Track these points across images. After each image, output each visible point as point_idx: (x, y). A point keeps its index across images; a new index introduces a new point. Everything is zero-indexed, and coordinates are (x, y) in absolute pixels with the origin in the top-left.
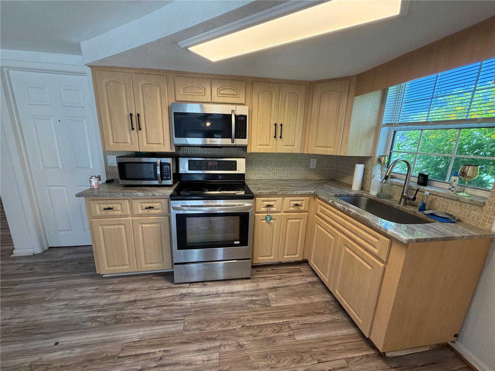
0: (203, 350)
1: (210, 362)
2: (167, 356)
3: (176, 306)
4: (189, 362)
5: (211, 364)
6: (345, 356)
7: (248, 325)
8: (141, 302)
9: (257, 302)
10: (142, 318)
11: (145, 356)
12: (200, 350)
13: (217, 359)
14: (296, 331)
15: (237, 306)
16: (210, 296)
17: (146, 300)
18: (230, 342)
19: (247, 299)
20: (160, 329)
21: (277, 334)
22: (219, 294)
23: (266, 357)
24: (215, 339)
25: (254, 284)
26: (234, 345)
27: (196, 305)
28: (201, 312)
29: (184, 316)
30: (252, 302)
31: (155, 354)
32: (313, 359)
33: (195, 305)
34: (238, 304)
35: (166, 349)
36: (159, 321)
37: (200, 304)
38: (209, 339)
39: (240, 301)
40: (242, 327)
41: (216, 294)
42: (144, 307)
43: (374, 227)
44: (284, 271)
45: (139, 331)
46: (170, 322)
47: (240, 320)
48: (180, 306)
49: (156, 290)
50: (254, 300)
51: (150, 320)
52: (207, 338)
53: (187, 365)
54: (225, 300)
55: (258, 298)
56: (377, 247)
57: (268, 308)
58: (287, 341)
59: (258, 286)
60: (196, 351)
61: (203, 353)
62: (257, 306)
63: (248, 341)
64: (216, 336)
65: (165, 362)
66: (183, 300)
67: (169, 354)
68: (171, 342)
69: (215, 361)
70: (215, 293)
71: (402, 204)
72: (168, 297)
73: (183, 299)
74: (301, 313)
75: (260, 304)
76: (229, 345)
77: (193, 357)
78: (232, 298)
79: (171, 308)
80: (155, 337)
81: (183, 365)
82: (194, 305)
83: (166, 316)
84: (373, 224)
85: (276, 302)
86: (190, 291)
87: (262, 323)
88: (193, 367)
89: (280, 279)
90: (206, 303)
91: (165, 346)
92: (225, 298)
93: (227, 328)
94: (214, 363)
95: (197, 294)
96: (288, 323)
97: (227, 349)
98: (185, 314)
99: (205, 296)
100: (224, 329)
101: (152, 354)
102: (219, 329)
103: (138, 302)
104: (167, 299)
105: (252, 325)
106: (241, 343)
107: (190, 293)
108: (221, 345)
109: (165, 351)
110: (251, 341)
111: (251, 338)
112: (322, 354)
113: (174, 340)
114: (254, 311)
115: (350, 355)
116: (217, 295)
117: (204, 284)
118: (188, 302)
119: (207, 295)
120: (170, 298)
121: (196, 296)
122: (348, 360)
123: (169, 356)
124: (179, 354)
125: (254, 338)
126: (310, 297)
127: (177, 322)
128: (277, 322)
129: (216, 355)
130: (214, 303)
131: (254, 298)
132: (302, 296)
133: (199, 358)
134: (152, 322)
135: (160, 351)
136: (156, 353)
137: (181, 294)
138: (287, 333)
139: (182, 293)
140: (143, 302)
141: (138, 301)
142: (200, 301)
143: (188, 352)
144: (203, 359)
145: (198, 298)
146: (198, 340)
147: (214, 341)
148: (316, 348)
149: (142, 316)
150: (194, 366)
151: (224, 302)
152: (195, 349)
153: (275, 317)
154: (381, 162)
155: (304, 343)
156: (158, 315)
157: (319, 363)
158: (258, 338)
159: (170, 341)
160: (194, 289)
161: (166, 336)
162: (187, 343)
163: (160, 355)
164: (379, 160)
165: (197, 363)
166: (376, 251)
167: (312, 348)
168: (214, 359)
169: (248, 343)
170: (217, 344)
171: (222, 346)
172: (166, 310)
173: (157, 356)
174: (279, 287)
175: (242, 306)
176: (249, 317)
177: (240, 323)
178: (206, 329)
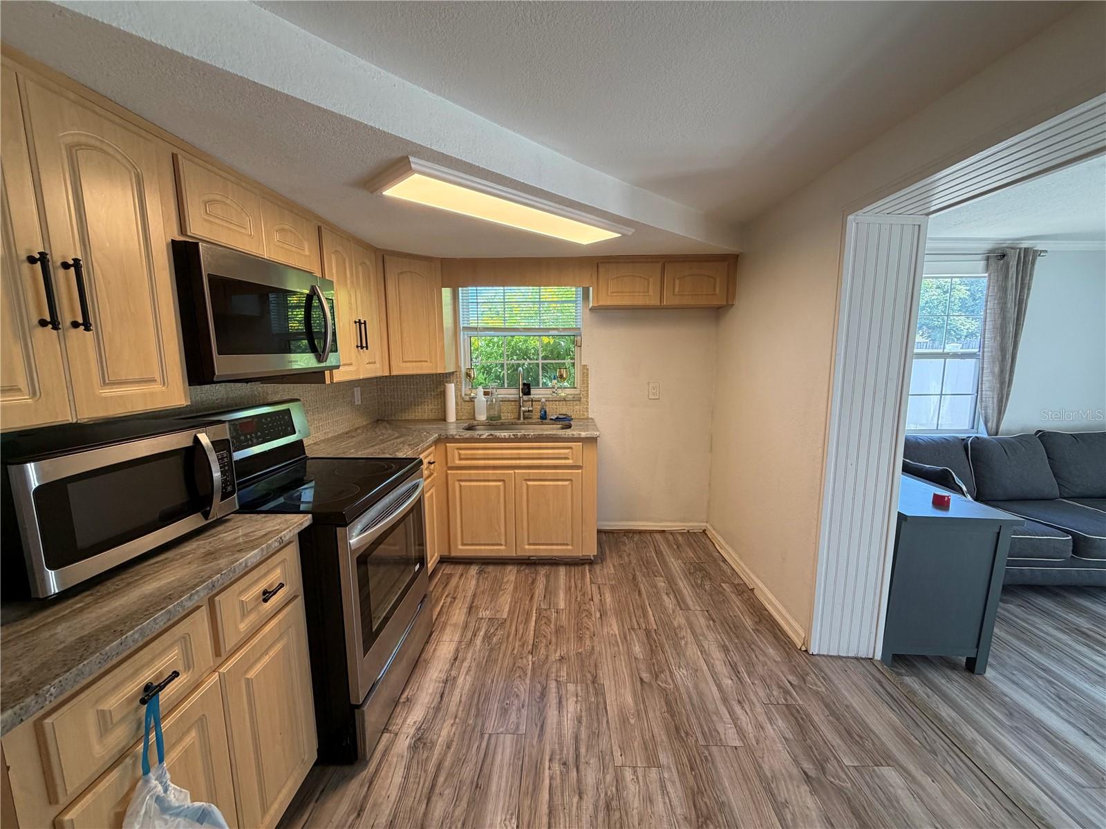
0: (560, 702)
1: (580, 694)
2: (561, 754)
3: (445, 754)
4: (575, 719)
5: (582, 693)
6: (589, 583)
7: (530, 647)
9: (492, 631)
11: (555, 794)
12: (559, 707)
13: (576, 686)
14: (552, 605)
15: (489, 656)
16: (446, 693)
18: (554, 670)
19: (478, 641)
20: (500, 777)
21: (553, 622)
22: (447, 677)
23: (580, 638)
24: (544, 688)
25: (448, 630)
26: (558, 666)
27: (459, 716)
28: (482, 705)
29: (482, 735)
30: (488, 637)
31: (554, 776)
32: (588, 603)
33: (460, 719)
34: (484, 654)
35: (547, 758)
36: (477, 785)
38: (543, 695)
39: (480, 651)
40: (532, 654)
41: (445, 683)
43: (565, 438)
44: (440, 590)
45: (491, 824)
46: (489, 760)
47: (518, 655)
48: (449, 747)
49: (359, 815)
50: (485, 634)
51: (466, 806)
52: (539, 699)
53: (580, 722)
54: (469, 671)
55: (483, 630)
56: (570, 457)
57: (508, 622)
58: (564, 617)
59: (455, 625)
60: (559, 712)
61: (564, 703)
62: (500, 632)
63: (555, 650)
64: (539, 686)
65: (571, 755)
66: (433, 744)
67: (558, 752)
68: (534, 752)
69: (579, 688)
70: (442, 685)
71: (522, 419)
72: (406, 778)
73: (431, 743)
74: (528, 596)
75: (497, 629)
76: (557, 671)
77: (569, 715)
78: (468, 660)
79: (447, 764)
80: (517, 783)
81: (579, 728)
82: (457, 720)
83: (468, 772)
84: (563, 436)
85: (499, 613)
86: (412, 731)
87: (532, 633)
88: (584, 714)
89: (455, 598)
90: (464, 699)
91: (542, 759)
92: (464, 670)
93: (529, 672)
94: (582, 690)
95: (430, 715)
96: (539, 611)
97: (564, 673)
98: (477, 734)
99: (441, 701)
100: (529, 676)
101: (552, 782)
102: (528, 681)
104: (411, 781)
105: (531, 642)
106: (557, 658)
107: (418, 729)
108: (556, 680)
109: (550, 760)
110: (557, 647)
111: (552, 647)
112: (583, 595)
113: (533, 746)
114: (508, 637)
115: (588, 580)
116: (449, 681)
117: (404, 702)
118: (445, 731)
119: (441, 698)
120: (412, 771)
121: (435, 717)
122: (592, 582)
123: (562, 751)
124: (560, 736)
125: (553, 644)
126: (505, 581)
127: (491, 752)
128: (534, 618)
129: (571, 687)
130: (467, 688)
131: (481, 633)
132: (500, 587)
133: (571, 707)
134: (473, 801)
135: (550, 768)
136: (553, 774)
137: (414, 748)
138: (553, 614)
139: (409, 747)
142: (453, 708)
143: (560, 723)
144: (574, 703)
145: (441, 714)
146: (541, 709)
147: (548, 688)
148: (577, 598)
150: (583, 713)
151: (472, 673)
152: (556, 713)
153: (526, 618)
154: (470, 376)
155: (569, 603)
156: (458, 790)
157: (593, 600)
158: (554, 640)
159: (533, 754)
160: (410, 721)
161: (520, 763)
162: (542, 726)
163: (557, 767)
164: (468, 375)
165: (579, 710)
166: (570, 462)
167: (576, 601)
168: (577, 690)
169: (559, 651)
170: (553, 685)
171: (558, 680)
172: (450, 775)
173: (558, 772)
174: (472, 604)
175: (492, 650)
176: (517, 645)
177: (524, 655)
178: (522, 700)
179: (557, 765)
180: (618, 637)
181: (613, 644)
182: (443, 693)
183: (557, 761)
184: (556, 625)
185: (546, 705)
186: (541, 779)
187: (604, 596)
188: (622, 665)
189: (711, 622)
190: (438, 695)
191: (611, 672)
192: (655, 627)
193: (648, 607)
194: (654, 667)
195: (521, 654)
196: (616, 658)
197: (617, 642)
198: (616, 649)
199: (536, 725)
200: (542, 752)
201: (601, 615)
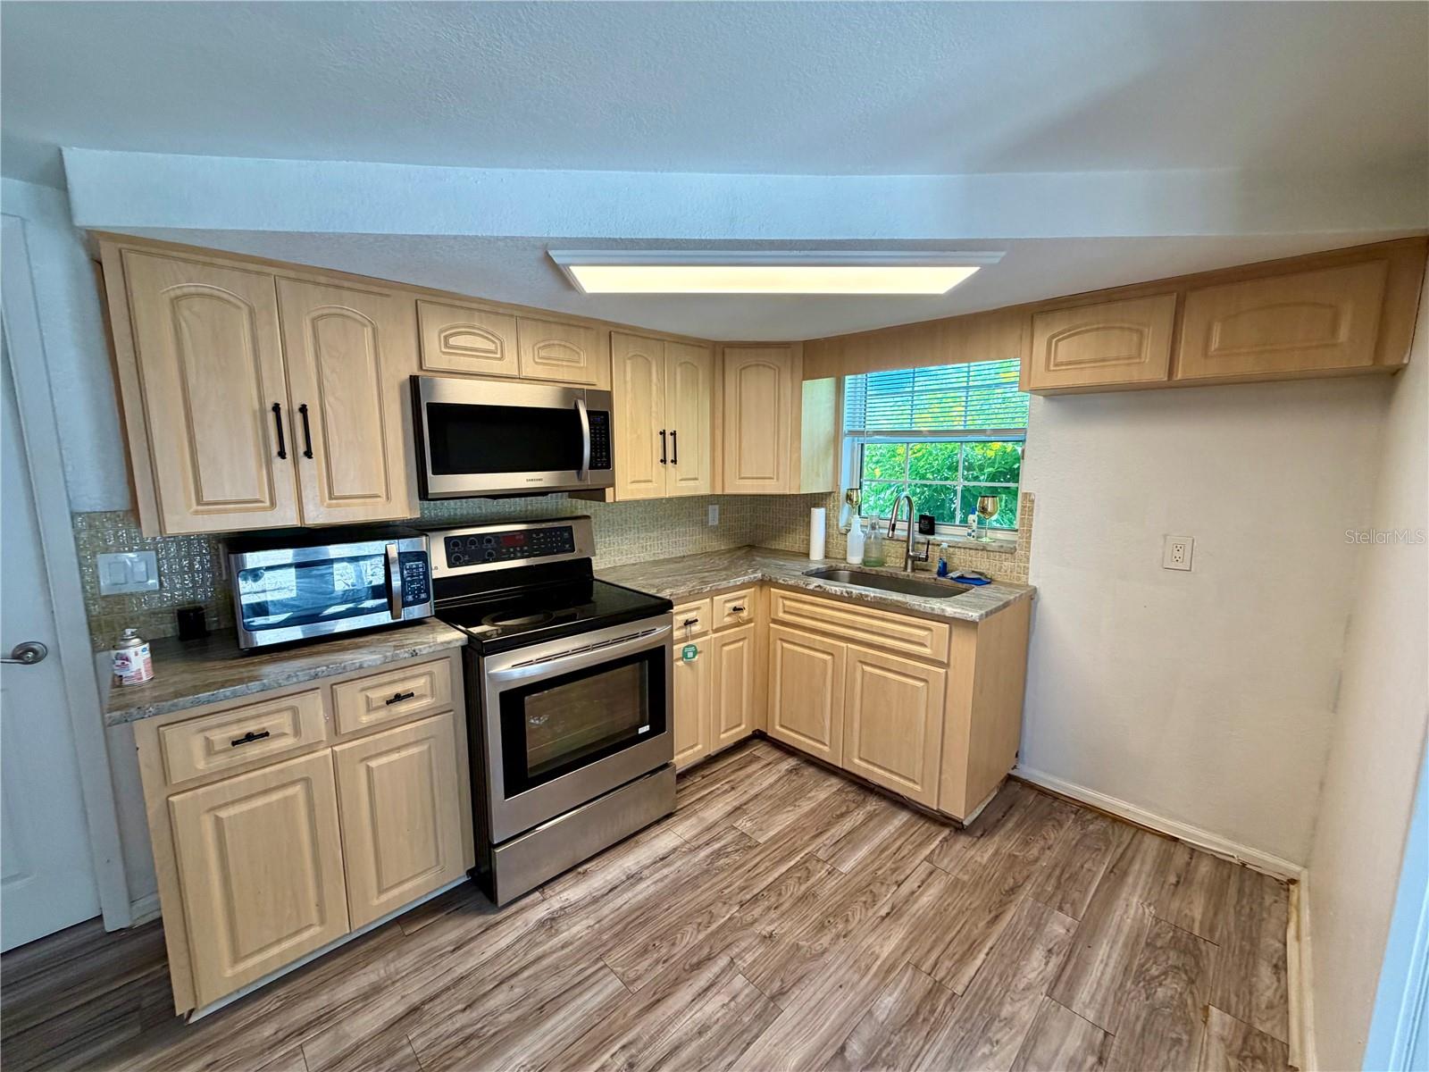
0: (707, 989)
1: (739, 999)
2: (640, 1051)
3: (554, 952)
4: (699, 1026)
5: (743, 1000)
6: (922, 857)
7: (748, 897)
8: (438, 1001)
9: (729, 850)
10: (485, 1030)
12: (700, 995)
13: (747, 986)
14: (832, 860)
15: (697, 877)
16: (619, 889)
17: (448, 989)
18: (744, 944)
19: (704, 853)
20: (565, 1019)
21: (809, 883)
22: (636, 873)
23: (821, 927)
24: (709, 958)
25: (693, 820)
26: (754, 944)
27: (603, 922)
28: (631, 928)
29: (600, 959)
30: (718, 854)
32: (888, 885)
33: (601, 926)
34: (694, 871)
35: (624, 1041)
36: (543, 1007)
37: (612, 916)
38: (698, 966)
39: (695, 865)
40: (742, 906)
41: (628, 879)
42: (460, 1007)
44: (729, 771)
45: (511, 1058)
46: (577, 991)
47: (727, 897)
48: (563, 947)
49: (454, 950)
50: (720, 849)
51: (514, 1019)
52: (691, 966)
53: (700, 1033)
54: (661, 880)
55: (723, 843)
56: (928, 644)
57: (759, 849)
58: (832, 883)
59: (702, 820)
60: (693, 1000)
61: (710, 994)
62: (736, 857)
63: (773, 921)
64: (706, 951)
65: (648, 1062)
66: (558, 932)
67: (640, 1045)
68: (621, 1022)
69: (747, 991)
70: (624, 878)
71: (909, 570)
72: (509, 947)
73: (557, 930)
74: (817, 830)
75: (737, 851)
76: (746, 948)
77: (698, 1015)
78: (672, 868)
79: (545, 962)
80: (570, 1040)
81: (691, 1040)
82: (597, 926)
83: (550, 986)
85: (761, 832)
86: (557, 906)
87: (770, 880)
88: (716, 1028)
89: (733, 788)
90: (625, 908)
91: (618, 1037)
92: (657, 876)
93: (714, 927)
94: (747, 995)
95: (584, 902)
96: (811, 856)
97: (749, 958)
98: (595, 955)
99: (607, 894)
100: (709, 930)
102: (701, 937)
103: (427, 1007)
104: (509, 953)
105: (756, 891)
106: (764, 933)
107: (562, 909)
108: (732, 959)
109: (623, 1047)
110: (778, 919)
111: (773, 914)
112: (894, 871)
113: (625, 1015)
114: (737, 869)
115: (926, 852)
116: (633, 878)
117: (580, 873)
118: (578, 929)
119: (610, 891)
120: (517, 947)
121: (586, 907)
122: (928, 859)
123: (645, 1048)
124: (662, 1030)
125: (779, 912)
126: (810, 795)
127: (592, 980)
128: (792, 863)
129: (739, 981)
130: (640, 897)
131: (717, 846)
132: (796, 800)
133: (712, 1007)
134: (524, 1020)
135: (613, 1056)
136: (609, 1065)
137: (542, 924)
138: (823, 871)
139: (540, 920)
140: (444, 997)
141: (423, 1003)
142: (606, 911)
143: (679, 1013)
144: (721, 1004)
145: (593, 907)
146: (677, 982)
147: (712, 961)
148: (880, 869)
149: (479, 1026)
150: (716, 1026)
151: (660, 885)
152: (689, 998)
153: (783, 858)
154: (851, 500)
155: (856, 872)
156: (526, 996)
157: (899, 886)
158: (786, 906)
159: (618, 1023)
160: (565, 895)
161: (597, 1021)
162: (658, 1001)
163: (620, 1061)
164: (849, 498)
165: (716, 1018)
166: (926, 651)
167: (875, 872)
168: (742, 990)
169: (776, 924)
170: (723, 961)
171: (735, 960)
172: (535, 976)
174: (745, 804)
175: (707, 871)
176: (738, 883)
177: (731, 902)
178: (675, 952)
179: (623, 1059)
180: (878, 963)
181: (859, 968)
182: (616, 888)
183: (628, 1055)
184: (809, 889)
185: (688, 980)
186: (593, 1059)
187: (925, 891)
188: (837, 1005)
189: (1091, 1060)
190: (610, 887)
191: (812, 1003)
192: (959, 989)
193: (986, 950)
194: (885, 1046)
195: (730, 898)
196: (841, 990)
197: (868, 968)
198: (856, 977)
199: (655, 994)
200: (626, 1028)
201: (888, 914)
